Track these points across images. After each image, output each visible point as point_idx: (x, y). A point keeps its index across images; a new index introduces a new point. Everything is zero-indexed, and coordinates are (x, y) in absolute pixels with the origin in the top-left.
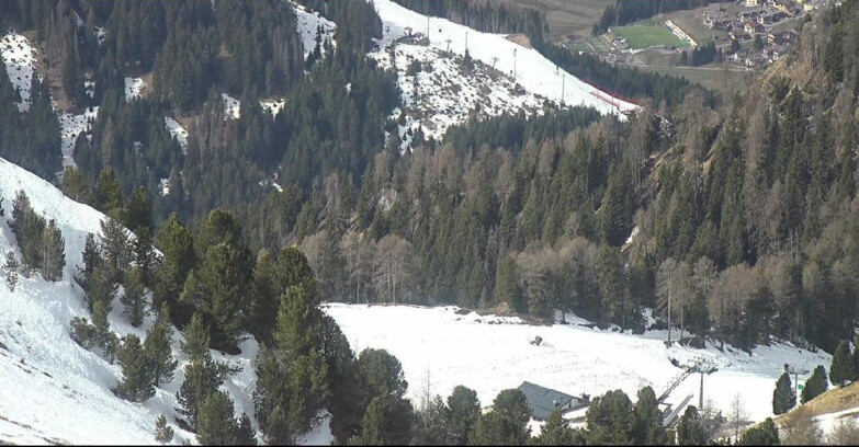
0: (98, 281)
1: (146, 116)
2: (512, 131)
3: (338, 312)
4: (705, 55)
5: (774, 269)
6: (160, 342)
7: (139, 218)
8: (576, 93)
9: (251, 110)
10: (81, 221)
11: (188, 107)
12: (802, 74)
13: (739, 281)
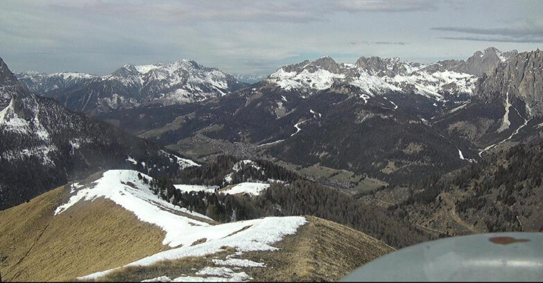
0: (152, 184)
1: (156, 168)
2: (190, 168)
3: (175, 185)
4: (207, 160)
5: (214, 179)
6: (158, 189)
7: (156, 178)
8: (196, 164)
9: (166, 167)
10: (150, 179)
11: (159, 168)
12: (216, 162)
13: (211, 180)
